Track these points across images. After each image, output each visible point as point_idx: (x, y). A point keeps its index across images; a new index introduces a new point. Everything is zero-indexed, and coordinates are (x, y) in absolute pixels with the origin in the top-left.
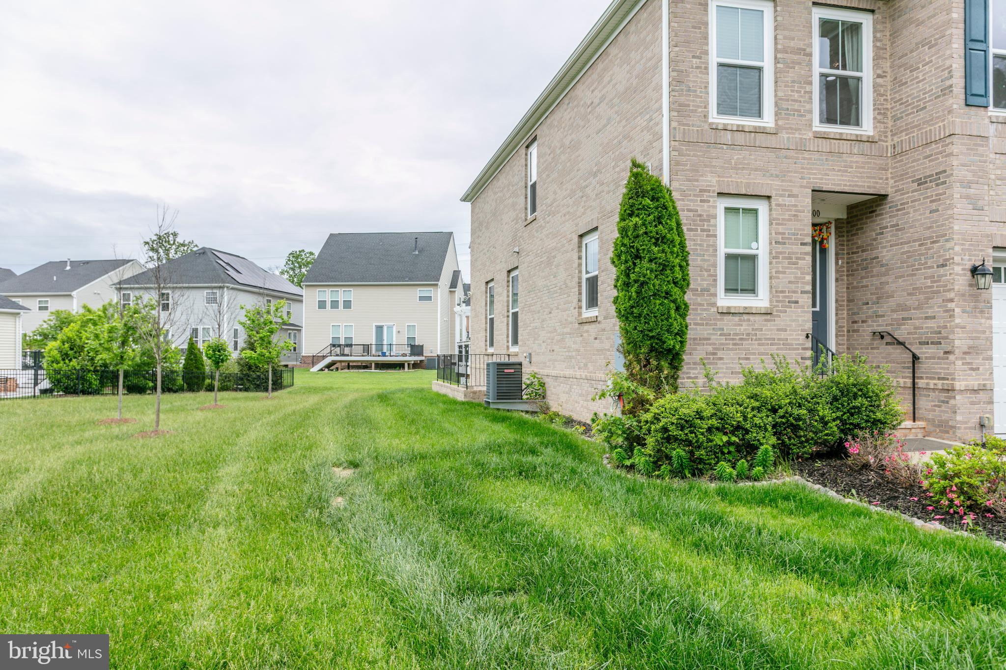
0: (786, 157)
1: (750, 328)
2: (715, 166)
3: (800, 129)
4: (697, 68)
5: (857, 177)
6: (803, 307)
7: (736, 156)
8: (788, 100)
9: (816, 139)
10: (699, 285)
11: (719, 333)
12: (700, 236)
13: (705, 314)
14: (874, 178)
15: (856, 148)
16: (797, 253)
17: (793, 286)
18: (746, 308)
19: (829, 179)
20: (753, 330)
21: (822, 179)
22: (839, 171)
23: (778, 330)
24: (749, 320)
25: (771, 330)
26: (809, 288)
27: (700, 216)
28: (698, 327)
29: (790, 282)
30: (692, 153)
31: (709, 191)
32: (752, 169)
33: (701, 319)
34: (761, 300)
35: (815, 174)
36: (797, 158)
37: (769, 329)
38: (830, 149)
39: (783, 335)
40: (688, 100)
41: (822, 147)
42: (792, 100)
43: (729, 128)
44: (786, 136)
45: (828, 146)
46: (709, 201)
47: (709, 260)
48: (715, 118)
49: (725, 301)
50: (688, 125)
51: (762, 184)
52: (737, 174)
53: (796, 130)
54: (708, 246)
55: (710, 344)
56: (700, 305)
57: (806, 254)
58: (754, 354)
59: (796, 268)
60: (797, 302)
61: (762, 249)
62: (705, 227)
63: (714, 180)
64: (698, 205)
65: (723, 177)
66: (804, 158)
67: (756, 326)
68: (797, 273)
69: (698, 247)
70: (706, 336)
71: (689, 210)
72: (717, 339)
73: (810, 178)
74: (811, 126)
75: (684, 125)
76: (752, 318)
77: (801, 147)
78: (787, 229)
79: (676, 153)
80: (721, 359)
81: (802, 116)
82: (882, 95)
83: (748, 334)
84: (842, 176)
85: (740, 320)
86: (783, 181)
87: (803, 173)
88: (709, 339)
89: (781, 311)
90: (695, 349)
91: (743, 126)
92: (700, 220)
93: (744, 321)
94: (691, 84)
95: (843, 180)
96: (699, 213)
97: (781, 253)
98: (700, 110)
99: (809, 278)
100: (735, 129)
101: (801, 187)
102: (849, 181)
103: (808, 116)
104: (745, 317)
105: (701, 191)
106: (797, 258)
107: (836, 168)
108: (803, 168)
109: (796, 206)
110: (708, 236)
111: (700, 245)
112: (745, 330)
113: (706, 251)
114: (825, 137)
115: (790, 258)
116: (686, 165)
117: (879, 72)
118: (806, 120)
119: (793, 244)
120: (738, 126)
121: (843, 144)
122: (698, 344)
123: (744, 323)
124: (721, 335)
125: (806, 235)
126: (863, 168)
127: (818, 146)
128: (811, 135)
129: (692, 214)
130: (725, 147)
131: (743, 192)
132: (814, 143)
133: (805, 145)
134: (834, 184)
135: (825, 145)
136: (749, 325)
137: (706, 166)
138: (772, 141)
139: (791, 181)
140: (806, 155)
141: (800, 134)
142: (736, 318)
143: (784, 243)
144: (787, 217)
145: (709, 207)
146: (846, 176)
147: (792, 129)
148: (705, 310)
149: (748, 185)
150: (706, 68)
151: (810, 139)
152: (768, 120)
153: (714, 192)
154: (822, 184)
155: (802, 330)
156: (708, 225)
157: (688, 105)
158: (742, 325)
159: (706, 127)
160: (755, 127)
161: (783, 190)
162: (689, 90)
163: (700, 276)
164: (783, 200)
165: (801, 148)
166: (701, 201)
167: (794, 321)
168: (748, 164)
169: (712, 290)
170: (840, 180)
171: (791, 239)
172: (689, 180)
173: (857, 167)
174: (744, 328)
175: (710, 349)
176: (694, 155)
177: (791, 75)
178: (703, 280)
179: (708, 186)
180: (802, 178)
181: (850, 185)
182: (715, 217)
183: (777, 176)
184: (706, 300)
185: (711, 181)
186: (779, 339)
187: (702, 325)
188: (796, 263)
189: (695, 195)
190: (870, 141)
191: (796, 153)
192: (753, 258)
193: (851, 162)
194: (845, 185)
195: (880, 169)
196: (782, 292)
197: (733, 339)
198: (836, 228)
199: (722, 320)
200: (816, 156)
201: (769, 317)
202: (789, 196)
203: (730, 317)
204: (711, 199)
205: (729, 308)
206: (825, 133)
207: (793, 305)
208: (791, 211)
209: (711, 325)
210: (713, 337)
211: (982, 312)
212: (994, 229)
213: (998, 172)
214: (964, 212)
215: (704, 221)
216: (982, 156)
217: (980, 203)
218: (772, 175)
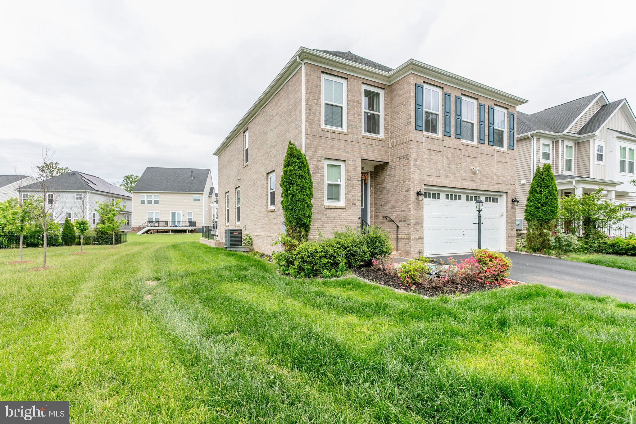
0: (351, 145)
1: (337, 215)
2: (323, 147)
3: (357, 134)
4: (317, 104)
6: (357, 206)
7: (332, 143)
8: (352, 121)
9: (363, 138)
10: (317, 196)
12: (317, 175)
13: (319, 209)
14: (384, 155)
15: (378, 143)
16: (355, 184)
17: (354, 198)
18: (336, 206)
19: (367, 155)
22: (371, 152)
23: (348, 215)
24: (337, 211)
25: (345, 215)
26: (360, 198)
27: (317, 167)
28: (316, 214)
29: (353, 196)
31: (321, 157)
32: (338, 149)
33: (318, 211)
34: (341, 203)
35: (362, 152)
36: (356, 145)
37: (344, 215)
38: (368, 142)
39: (350, 218)
42: (354, 122)
43: (329, 131)
44: (351, 136)
46: (321, 161)
47: (321, 186)
48: (323, 126)
49: (327, 203)
50: (313, 128)
51: (343, 155)
52: (332, 150)
53: (355, 134)
54: (321, 180)
55: (321, 221)
56: (318, 205)
57: (359, 185)
58: (339, 225)
59: (355, 190)
60: (355, 204)
61: (342, 182)
62: (320, 172)
63: (323, 152)
64: (316, 163)
65: (327, 151)
66: (358, 146)
67: (340, 214)
68: (355, 192)
69: (316, 180)
71: (313, 165)
73: (360, 154)
74: (361, 132)
75: (311, 128)
76: (338, 210)
78: (352, 174)
79: (308, 140)
80: (326, 227)
81: (357, 128)
82: (387, 123)
83: (336, 217)
85: (333, 211)
86: (350, 154)
87: (358, 152)
88: (321, 219)
89: (349, 208)
90: (315, 223)
91: (335, 131)
94: (314, 111)
95: (373, 156)
97: (349, 184)
98: (318, 122)
99: (360, 194)
101: (357, 157)
102: (375, 156)
103: (360, 129)
104: (335, 210)
105: (318, 156)
106: (355, 186)
107: (370, 150)
108: (358, 150)
109: (354, 165)
110: (320, 176)
111: (318, 179)
113: (320, 182)
114: (366, 138)
115: (353, 186)
116: (312, 145)
117: (386, 113)
119: (354, 180)
120: (333, 130)
121: (373, 141)
122: (317, 221)
124: (326, 217)
125: (359, 177)
126: (380, 151)
127: (364, 141)
128: (361, 136)
129: (314, 166)
130: (328, 139)
131: (335, 158)
132: (362, 140)
133: (359, 140)
134: (369, 157)
135: (366, 141)
136: (337, 213)
137: (320, 146)
138: (346, 138)
139: (353, 155)
140: (359, 144)
141: (357, 136)
142: (332, 210)
143: (351, 180)
144: (351, 169)
145: (321, 163)
146: (374, 154)
148: (319, 207)
149: (337, 155)
150: (320, 105)
151: (361, 138)
152: (345, 129)
153: (323, 157)
154: (365, 156)
155: (357, 216)
157: (313, 120)
158: (334, 213)
159: (320, 130)
160: (340, 131)
161: (350, 158)
162: (313, 113)
163: (317, 192)
164: (350, 162)
165: (357, 142)
166: (318, 161)
167: (354, 212)
168: (337, 146)
169: (322, 199)
170: (371, 155)
171: (353, 178)
172: (313, 152)
173: (378, 151)
174: (335, 215)
175: (321, 223)
176: (315, 141)
177: (353, 111)
178: (318, 194)
179: (321, 155)
180: (358, 154)
181: (375, 158)
182: (323, 168)
183: (348, 152)
184: (320, 203)
185: (322, 153)
186: (348, 219)
187: (318, 213)
188: (355, 188)
189: (315, 158)
190: (383, 141)
191: (355, 143)
192: (338, 186)
193: (376, 148)
194: (373, 158)
195: (386, 152)
196: (350, 200)
197: (330, 219)
198: (370, 175)
199: (326, 211)
200: (363, 145)
201: (344, 210)
202: (353, 161)
203: (329, 210)
205: (329, 206)
206: (366, 136)
208: (353, 167)
209: (322, 213)
210: (323, 218)
211: (420, 209)
212: (424, 178)
213: (426, 156)
214: (415, 171)
215: (319, 169)
216: (421, 149)
217: (420, 168)
218: (346, 152)
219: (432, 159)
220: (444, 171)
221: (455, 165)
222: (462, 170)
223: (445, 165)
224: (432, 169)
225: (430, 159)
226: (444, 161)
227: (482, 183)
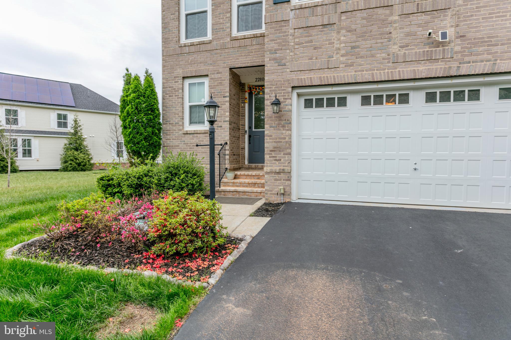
0: (216, 54)
1: (198, 140)
2: (181, 65)
3: (223, 38)
4: (173, 19)
5: (255, 57)
6: (224, 129)
7: (191, 58)
8: (218, 24)
9: (232, 41)
10: (174, 121)
11: (183, 143)
13: (177, 134)
15: (255, 41)
16: (221, 102)
17: (219, 119)
18: (195, 131)
19: (239, 61)
20: (199, 141)
21: (235, 62)
22: (244, 56)
24: (197, 137)
26: (228, 119)
27: (175, 89)
28: (174, 141)
30: (171, 60)
31: (178, 77)
32: (198, 63)
33: (175, 137)
35: (231, 60)
36: (222, 53)
38: (239, 45)
40: (169, 36)
41: (235, 45)
42: (220, 24)
43: (187, 45)
44: (216, 43)
45: (238, 44)
47: (178, 109)
48: (184, 41)
49: (188, 128)
50: (169, 48)
51: (203, 69)
52: (191, 66)
53: (221, 39)
55: (179, 148)
56: (176, 130)
57: (226, 102)
58: (199, 153)
59: (221, 109)
60: (221, 127)
62: (177, 94)
63: (181, 71)
64: (173, 84)
65: (185, 69)
66: (225, 53)
67: (201, 139)
68: (221, 112)
69: (174, 104)
70: (177, 145)
71: (170, 87)
72: (182, 146)
73: (228, 62)
74: (231, 34)
75: (167, 48)
76: (198, 135)
77: (223, 47)
78: (216, 90)
79: (164, 62)
81: (224, 31)
83: (197, 143)
84: (246, 58)
85: (193, 137)
86: (214, 66)
87: (225, 60)
88: (178, 146)
91: (193, 43)
92: (175, 91)
93: (195, 137)
94: (169, 28)
95: (247, 60)
96: (174, 88)
98: (174, 39)
100: (189, 45)
101: (224, 67)
102: (250, 60)
103: (228, 30)
104: (195, 135)
105: (175, 77)
107: (243, 54)
108: (224, 58)
109: (221, 78)
110: (178, 98)
111: (175, 103)
112: (195, 141)
113: (177, 105)
114: (236, 39)
116: (168, 66)
118: (226, 32)
119: (219, 97)
120: (191, 43)
121: (247, 41)
122: (174, 148)
123: (195, 138)
124: (184, 144)
125: (226, 92)
126: (258, 51)
127: (233, 45)
128: (229, 40)
129: (170, 89)
130: (186, 54)
131: (194, 75)
132: (230, 43)
133: (225, 46)
134: (242, 63)
136: (197, 139)
137: (177, 65)
138: (209, 47)
139: (218, 66)
140: (227, 51)
141: (223, 40)
142: (191, 136)
144: (216, 84)
145: (179, 84)
146: (249, 57)
147: (218, 38)
148: (177, 133)
149: (196, 71)
150: (177, 18)
151: (228, 42)
153: (180, 77)
154: (234, 64)
156: (178, 93)
157: (169, 38)
158: (193, 139)
159: (177, 47)
160: (199, 42)
161: (214, 71)
163: (174, 117)
164: (214, 76)
166: (175, 82)
168: (197, 61)
169: (182, 123)
170: (245, 61)
171: (218, 95)
172: (170, 73)
173: (255, 52)
176: (172, 61)
177: (219, 11)
178: (176, 119)
179: (178, 75)
180: (224, 63)
181: (251, 63)
182: (183, 89)
183: (211, 64)
184: (177, 128)
185: (180, 72)
187: (176, 139)
188: (221, 107)
189: (172, 80)
191: (221, 51)
193: (252, 49)
194: (248, 63)
197: (190, 146)
199: (185, 137)
200: (232, 50)
202: (217, 73)
203: (188, 135)
204: (179, 81)
205: (189, 131)
206: (241, 36)
207: (219, 128)
208: (219, 80)
209: (179, 139)
210: (180, 145)
211: (283, 126)
212: (293, 76)
213: (297, 40)
214: (272, 68)
215: (176, 91)
216: (285, 32)
217: (283, 61)
218: (208, 64)
219: (311, 41)
220: (342, 56)
221: (373, 39)
222: (395, 44)
223: (343, 45)
224: (311, 59)
225: (306, 42)
226: (342, 38)
227: (467, 59)
